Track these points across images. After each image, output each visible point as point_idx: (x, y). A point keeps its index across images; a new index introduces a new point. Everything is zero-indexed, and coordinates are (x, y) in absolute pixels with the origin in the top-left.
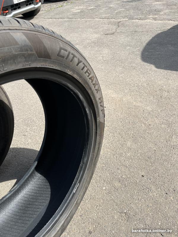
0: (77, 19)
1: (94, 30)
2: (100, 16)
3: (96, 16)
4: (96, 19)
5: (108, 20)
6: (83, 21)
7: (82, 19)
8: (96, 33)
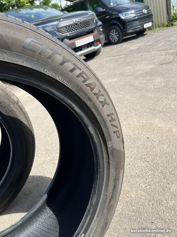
0: (133, 55)
1: (149, 62)
2: (158, 49)
3: (154, 50)
4: (153, 52)
5: (166, 51)
6: (139, 55)
7: (138, 54)
8: (151, 64)
